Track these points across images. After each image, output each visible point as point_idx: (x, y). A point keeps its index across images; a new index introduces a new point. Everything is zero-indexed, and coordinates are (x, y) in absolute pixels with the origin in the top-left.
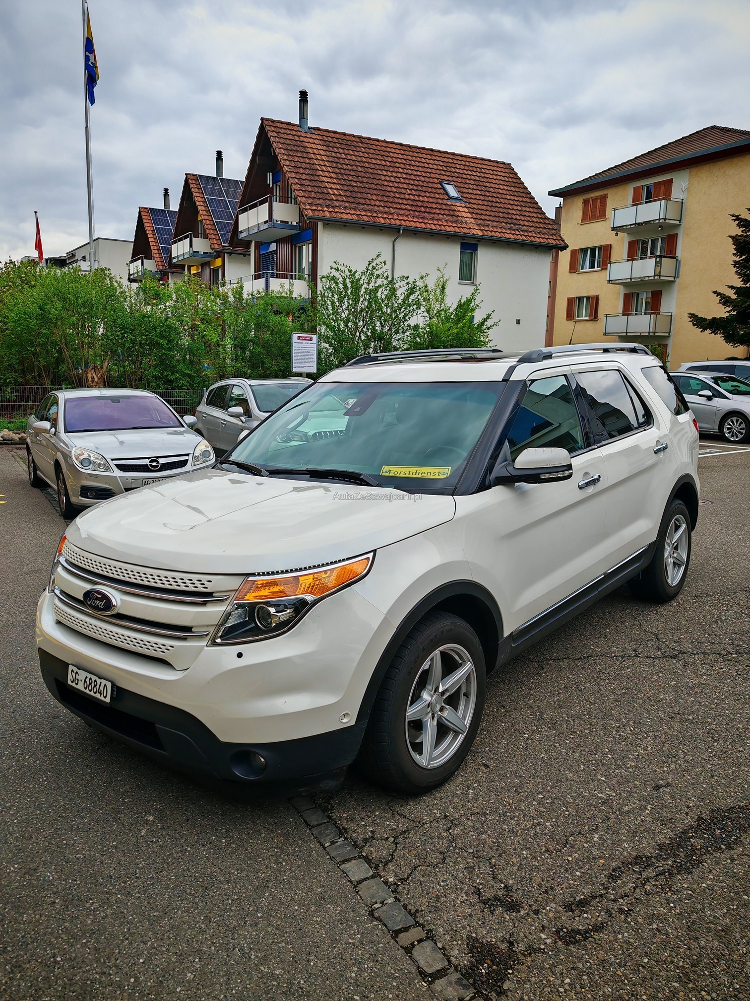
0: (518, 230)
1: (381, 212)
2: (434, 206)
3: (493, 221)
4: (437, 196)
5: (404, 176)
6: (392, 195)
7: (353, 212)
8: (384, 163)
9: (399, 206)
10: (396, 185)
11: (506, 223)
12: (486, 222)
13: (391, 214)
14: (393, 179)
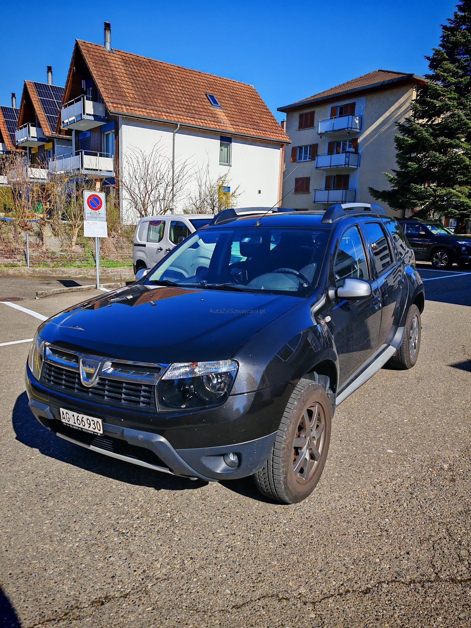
0: (258, 130)
1: (164, 112)
2: (202, 110)
3: (241, 123)
4: (204, 103)
5: (181, 88)
6: (172, 100)
7: (144, 110)
8: (166, 78)
9: (177, 109)
10: (175, 94)
11: (251, 125)
12: (237, 123)
13: (171, 113)
14: (173, 90)
